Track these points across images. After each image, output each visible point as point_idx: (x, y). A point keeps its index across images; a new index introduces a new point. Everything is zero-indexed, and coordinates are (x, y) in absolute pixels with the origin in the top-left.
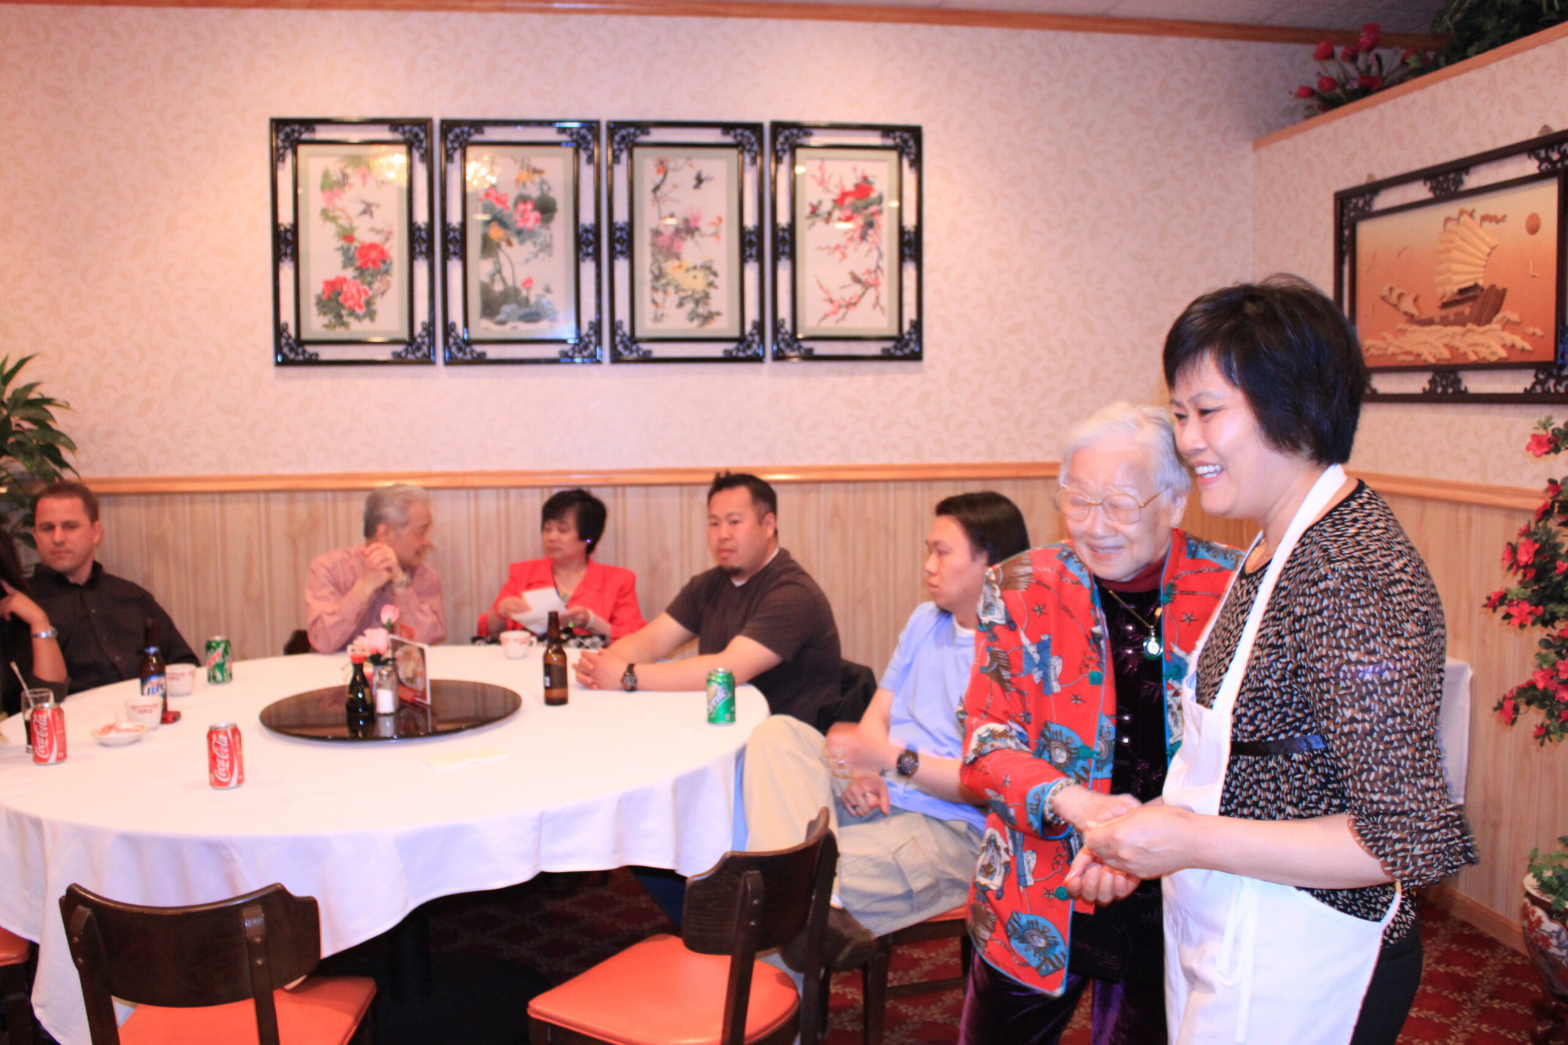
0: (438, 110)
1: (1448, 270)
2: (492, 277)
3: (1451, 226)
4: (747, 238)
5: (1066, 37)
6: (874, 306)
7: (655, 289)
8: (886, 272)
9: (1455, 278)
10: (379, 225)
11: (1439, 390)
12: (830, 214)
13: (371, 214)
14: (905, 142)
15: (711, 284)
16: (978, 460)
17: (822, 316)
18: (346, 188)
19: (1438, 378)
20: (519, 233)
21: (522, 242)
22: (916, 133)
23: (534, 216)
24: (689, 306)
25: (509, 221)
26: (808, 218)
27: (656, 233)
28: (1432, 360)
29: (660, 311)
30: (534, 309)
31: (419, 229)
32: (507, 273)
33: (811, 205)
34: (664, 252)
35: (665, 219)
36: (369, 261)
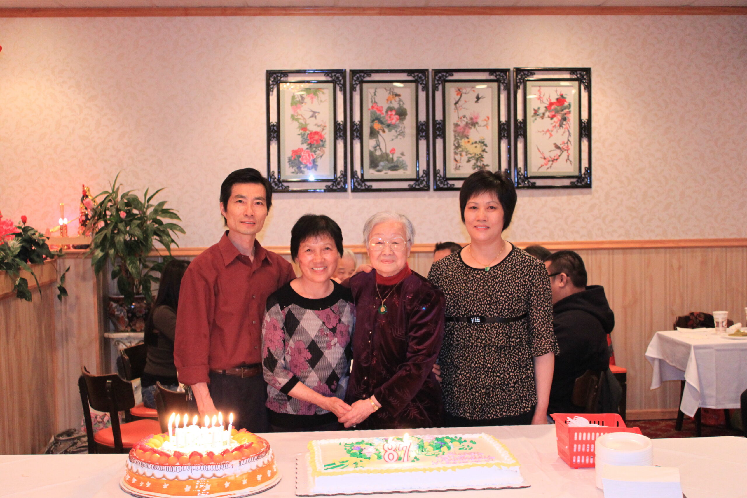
0: (349, 65)
2: (375, 147)
4: (502, 126)
5: (666, 18)
6: (567, 161)
7: (456, 153)
8: (572, 143)
10: (319, 123)
12: (544, 114)
13: (316, 117)
14: (583, 76)
15: (484, 151)
16: (621, 239)
17: (540, 166)
18: (303, 105)
20: (388, 126)
21: (390, 131)
22: (588, 71)
23: (395, 117)
24: (473, 162)
25: (383, 120)
26: (533, 116)
27: (456, 125)
29: (458, 164)
30: (396, 164)
31: (339, 124)
32: (382, 146)
33: (534, 110)
34: (461, 135)
35: (461, 118)
36: (314, 140)
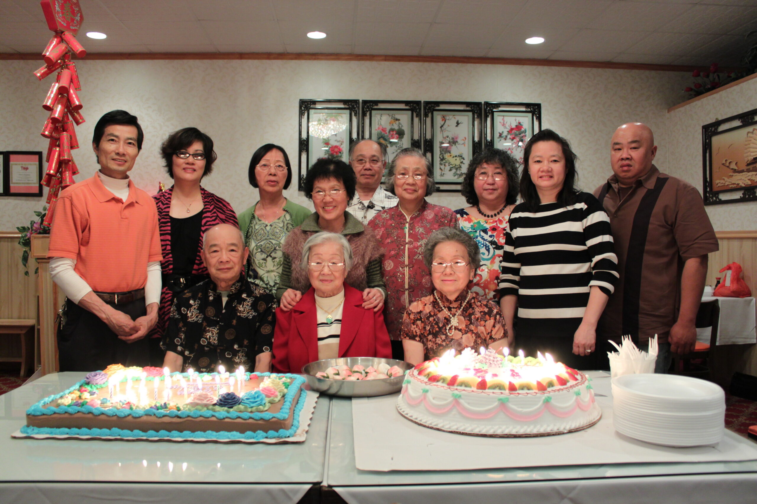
0: (361, 97)
1: (749, 152)
3: (750, 135)
4: (476, 145)
5: (594, 70)
7: (441, 164)
9: (752, 154)
10: (339, 139)
11: (747, 196)
12: (506, 136)
13: (336, 135)
14: (535, 110)
19: (746, 192)
20: (391, 142)
21: (391, 146)
22: (539, 106)
23: (396, 136)
24: (454, 171)
25: (387, 138)
26: (498, 138)
27: (441, 143)
28: (743, 185)
29: (443, 172)
33: (499, 133)
34: (445, 150)
35: (445, 138)
36: (334, 152)
